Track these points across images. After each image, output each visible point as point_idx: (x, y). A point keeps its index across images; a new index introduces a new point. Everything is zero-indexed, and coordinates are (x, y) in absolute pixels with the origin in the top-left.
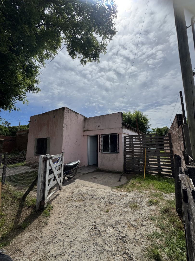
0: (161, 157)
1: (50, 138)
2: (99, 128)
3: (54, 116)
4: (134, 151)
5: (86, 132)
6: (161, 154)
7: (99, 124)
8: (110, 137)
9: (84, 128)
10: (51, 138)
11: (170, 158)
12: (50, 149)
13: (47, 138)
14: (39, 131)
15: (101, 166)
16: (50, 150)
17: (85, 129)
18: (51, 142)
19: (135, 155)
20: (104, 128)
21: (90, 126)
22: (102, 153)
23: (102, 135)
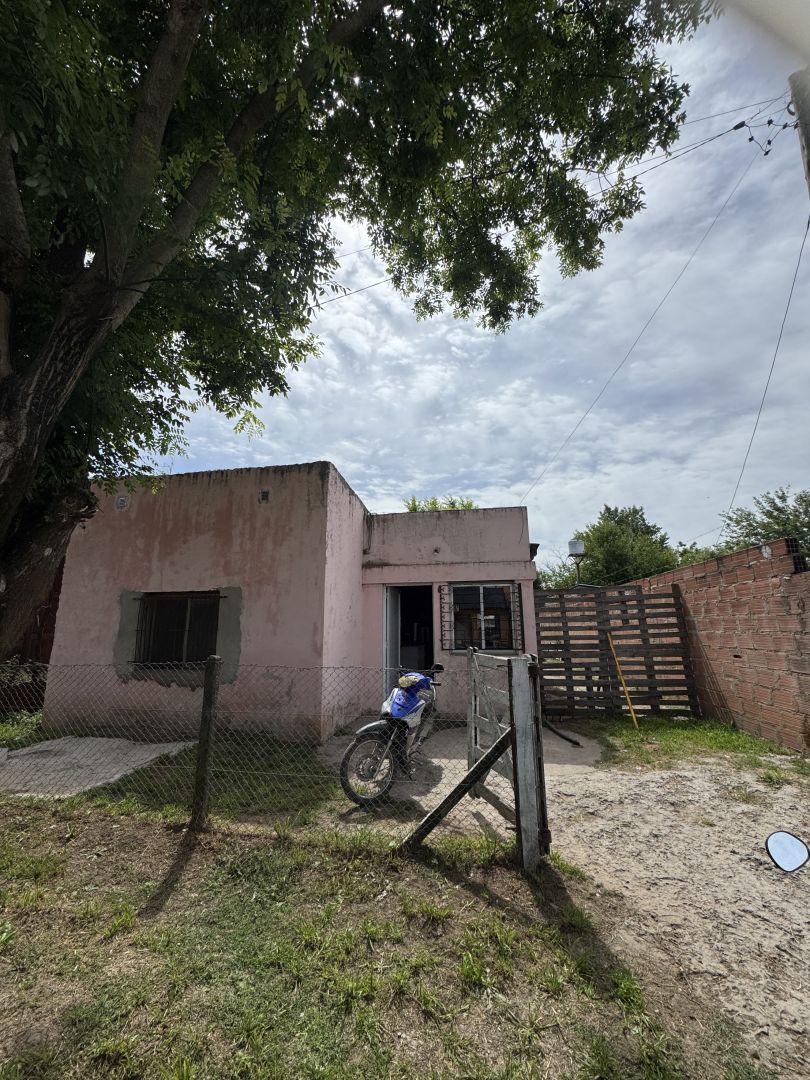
0: (655, 659)
1: (237, 591)
2: (439, 557)
3: (265, 496)
4: (572, 642)
5: (375, 570)
6: (655, 650)
7: (437, 542)
8: (481, 591)
9: (365, 552)
10: (245, 594)
11: (680, 659)
12: (242, 644)
13: (218, 592)
14: (156, 553)
15: (449, 706)
16: (239, 647)
17: (371, 558)
18: (244, 611)
19: (576, 655)
20: (458, 559)
21: (392, 548)
22: (452, 654)
23: (450, 583)
